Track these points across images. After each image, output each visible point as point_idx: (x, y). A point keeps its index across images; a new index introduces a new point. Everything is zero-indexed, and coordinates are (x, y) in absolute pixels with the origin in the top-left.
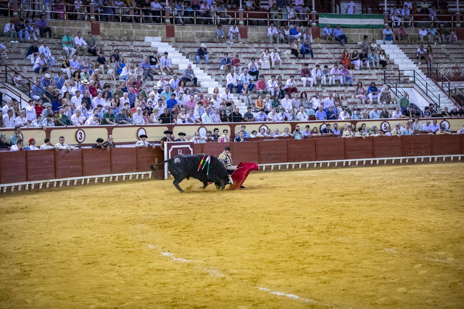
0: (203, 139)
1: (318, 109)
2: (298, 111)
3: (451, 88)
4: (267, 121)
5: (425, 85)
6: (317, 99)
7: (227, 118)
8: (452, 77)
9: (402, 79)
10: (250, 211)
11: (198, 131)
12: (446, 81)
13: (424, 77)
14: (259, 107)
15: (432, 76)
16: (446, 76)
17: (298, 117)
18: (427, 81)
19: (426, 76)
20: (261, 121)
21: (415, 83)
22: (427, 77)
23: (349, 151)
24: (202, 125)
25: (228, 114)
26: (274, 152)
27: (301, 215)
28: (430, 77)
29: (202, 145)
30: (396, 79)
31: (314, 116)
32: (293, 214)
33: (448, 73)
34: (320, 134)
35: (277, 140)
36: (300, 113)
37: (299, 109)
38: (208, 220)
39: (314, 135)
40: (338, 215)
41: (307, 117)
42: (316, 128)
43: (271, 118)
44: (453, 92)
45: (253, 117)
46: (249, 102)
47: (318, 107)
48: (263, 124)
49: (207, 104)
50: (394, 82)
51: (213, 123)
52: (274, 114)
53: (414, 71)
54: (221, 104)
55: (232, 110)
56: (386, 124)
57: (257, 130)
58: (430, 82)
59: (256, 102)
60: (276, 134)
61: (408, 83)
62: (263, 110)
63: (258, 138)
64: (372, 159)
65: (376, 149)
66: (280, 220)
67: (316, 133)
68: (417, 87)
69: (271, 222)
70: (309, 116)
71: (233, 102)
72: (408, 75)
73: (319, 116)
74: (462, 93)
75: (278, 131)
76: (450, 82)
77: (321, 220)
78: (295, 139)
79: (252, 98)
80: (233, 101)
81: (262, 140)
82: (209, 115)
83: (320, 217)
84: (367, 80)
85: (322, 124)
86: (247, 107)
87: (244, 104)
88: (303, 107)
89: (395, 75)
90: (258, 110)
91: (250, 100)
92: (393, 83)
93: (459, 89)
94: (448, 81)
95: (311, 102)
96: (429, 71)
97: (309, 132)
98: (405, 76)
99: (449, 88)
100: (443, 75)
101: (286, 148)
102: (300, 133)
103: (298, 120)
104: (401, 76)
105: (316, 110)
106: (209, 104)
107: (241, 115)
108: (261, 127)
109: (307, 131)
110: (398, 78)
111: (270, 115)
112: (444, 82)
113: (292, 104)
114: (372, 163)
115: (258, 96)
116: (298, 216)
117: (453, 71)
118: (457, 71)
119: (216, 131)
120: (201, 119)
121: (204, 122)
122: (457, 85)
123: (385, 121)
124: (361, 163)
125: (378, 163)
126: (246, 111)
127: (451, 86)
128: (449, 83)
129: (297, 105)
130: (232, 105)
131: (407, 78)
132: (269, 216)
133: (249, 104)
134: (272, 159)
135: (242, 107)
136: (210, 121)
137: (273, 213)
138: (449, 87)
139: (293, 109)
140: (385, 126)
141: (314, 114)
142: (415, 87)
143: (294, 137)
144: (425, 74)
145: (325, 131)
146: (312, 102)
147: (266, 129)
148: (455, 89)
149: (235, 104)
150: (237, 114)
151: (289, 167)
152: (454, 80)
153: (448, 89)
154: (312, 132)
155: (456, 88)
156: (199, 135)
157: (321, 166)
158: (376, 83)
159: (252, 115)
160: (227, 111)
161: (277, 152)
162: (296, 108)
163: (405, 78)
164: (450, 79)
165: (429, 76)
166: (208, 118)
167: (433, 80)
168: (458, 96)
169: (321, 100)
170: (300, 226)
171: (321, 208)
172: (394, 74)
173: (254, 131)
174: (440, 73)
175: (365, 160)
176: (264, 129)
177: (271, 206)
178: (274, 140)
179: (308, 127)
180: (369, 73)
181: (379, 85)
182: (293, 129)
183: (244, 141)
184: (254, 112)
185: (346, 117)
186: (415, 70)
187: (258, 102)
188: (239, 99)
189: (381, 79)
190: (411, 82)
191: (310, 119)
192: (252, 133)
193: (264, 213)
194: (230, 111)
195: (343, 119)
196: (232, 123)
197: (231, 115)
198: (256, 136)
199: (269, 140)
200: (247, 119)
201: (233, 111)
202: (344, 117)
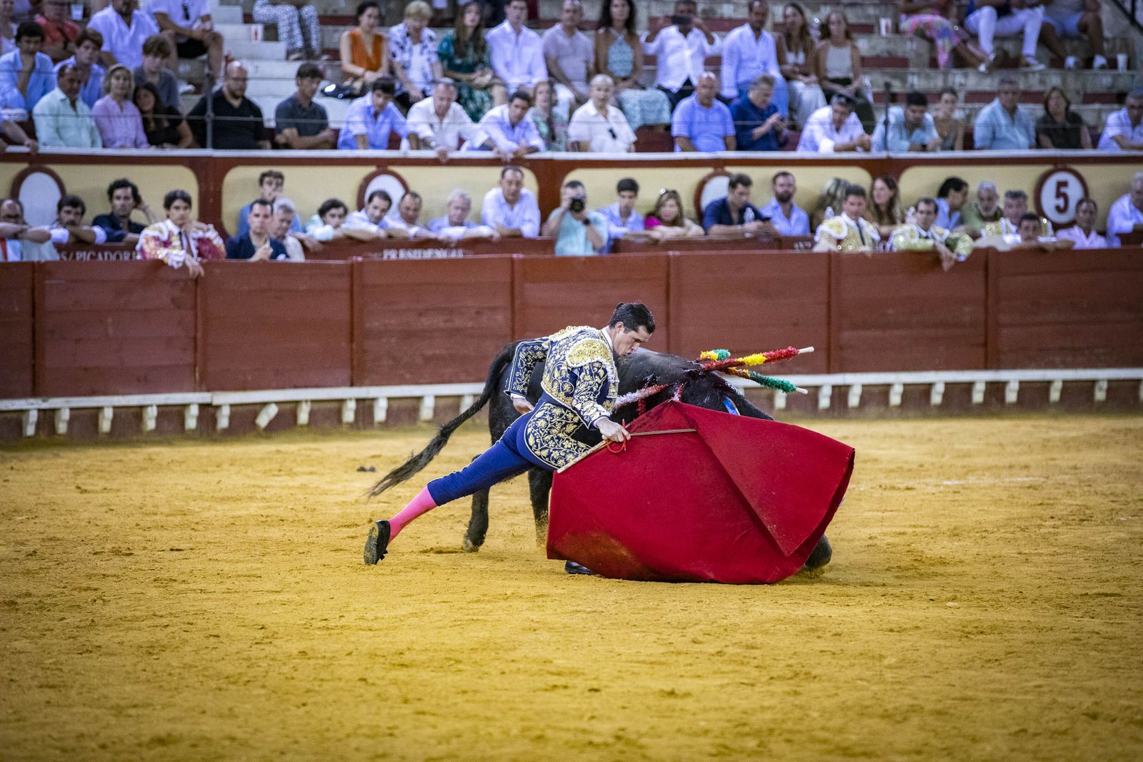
0: (43, 238)
1: (687, 89)
2: (580, 101)
4: (405, 150)
6: (685, 32)
7: (179, 122)
10: (294, 647)
11: (14, 193)
14: (359, 70)
17: (575, 131)
20: (374, 146)
23: (855, 327)
24: (39, 162)
25: (186, 105)
26: (438, 321)
27: (575, 673)
29: (36, 270)
31: (668, 128)
32: (535, 668)
34: (694, 230)
35: (457, 254)
36: (589, 108)
37: (582, 88)
38: (51, 694)
39: (663, 232)
40: (780, 678)
41: (627, 134)
42: (673, 194)
43: (425, 132)
45: (324, 126)
46: (307, 39)
47: (688, 82)
48: (383, 166)
49: (67, 41)
51: (99, 150)
52: (448, 107)
54: (148, 49)
55: (212, 80)
56: (1063, 184)
57: (349, 199)
59: (343, 39)
60: (454, 224)
62: (385, 87)
63: (350, 243)
64: (980, 378)
65: (1004, 318)
66: (460, 699)
67: (676, 222)
69: (407, 710)
70: (638, 132)
71: (217, 38)
73: (696, 130)
75: (465, 207)
77: (689, 704)
78: (558, 254)
79: (325, 20)
80: (218, 28)
81: (375, 256)
82: (81, 105)
83: (682, 686)
85: (711, 176)
86: (294, 67)
87: (280, 47)
88: (611, 74)
90: (358, 85)
91: (314, 28)
95: (652, 48)
97: (637, 215)
101: (502, 300)
102: (587, 222)
103: (578, 146)
105: (675, 98)
106: (79, 44)
107: (257, 112)
108: (368, 180)
109: (626, 212)
111: (419, 119)
113: (546, 57)
114: (978, 397)
115: (361, 10)
116: (560, 681)
119: (119, 192)
120: (29, 127)
121: (47, 142)
123: (1059, 164)
124: (917, 399)
125: (1011, 396)
126: (290, 89)
129: (574, 66)
130: (213, 51)
132: (402, 674)
133: (308, 52)
134: (428, 359)
135: (269, 68)
136: (85, 137)
137: (423, 657)
139: (551, 84)
140: (1059, 194)
141: (665, 117)
143: (546, 244)
145: (722, 212)
146: (661, 49)
147: (396, 191)
149: (227, 49)
150: (236, 103)
154: (652, 218)
156: (16, 217)
159: (321, 114)
160: (184, 87)
161: (458, 322)
162: (567, 82)
166: (70, 121)
169: (711, 41)
170: (569, 736)
171: (690, 636)
173: (334, 204)
175: (939, 379)
176: (386, 197)
177: (414, 620)
178: (441, 254)
179: (629, 187)
182: (548, 202)
183: (274, 256)
184: (333, 95)
185: (843, 139)
187: (355, 40)
188: (248, 19)
191: (639, 146)
192: (322, 212)
193: (373, 655)
194: (198, 88)
195: (826, 147)
196: (209, 152)
197: (200, 109)
198: (339, 233)
199: (415, 255)
200: (289, 133)
201: (216, 88)
202: (831, 138)
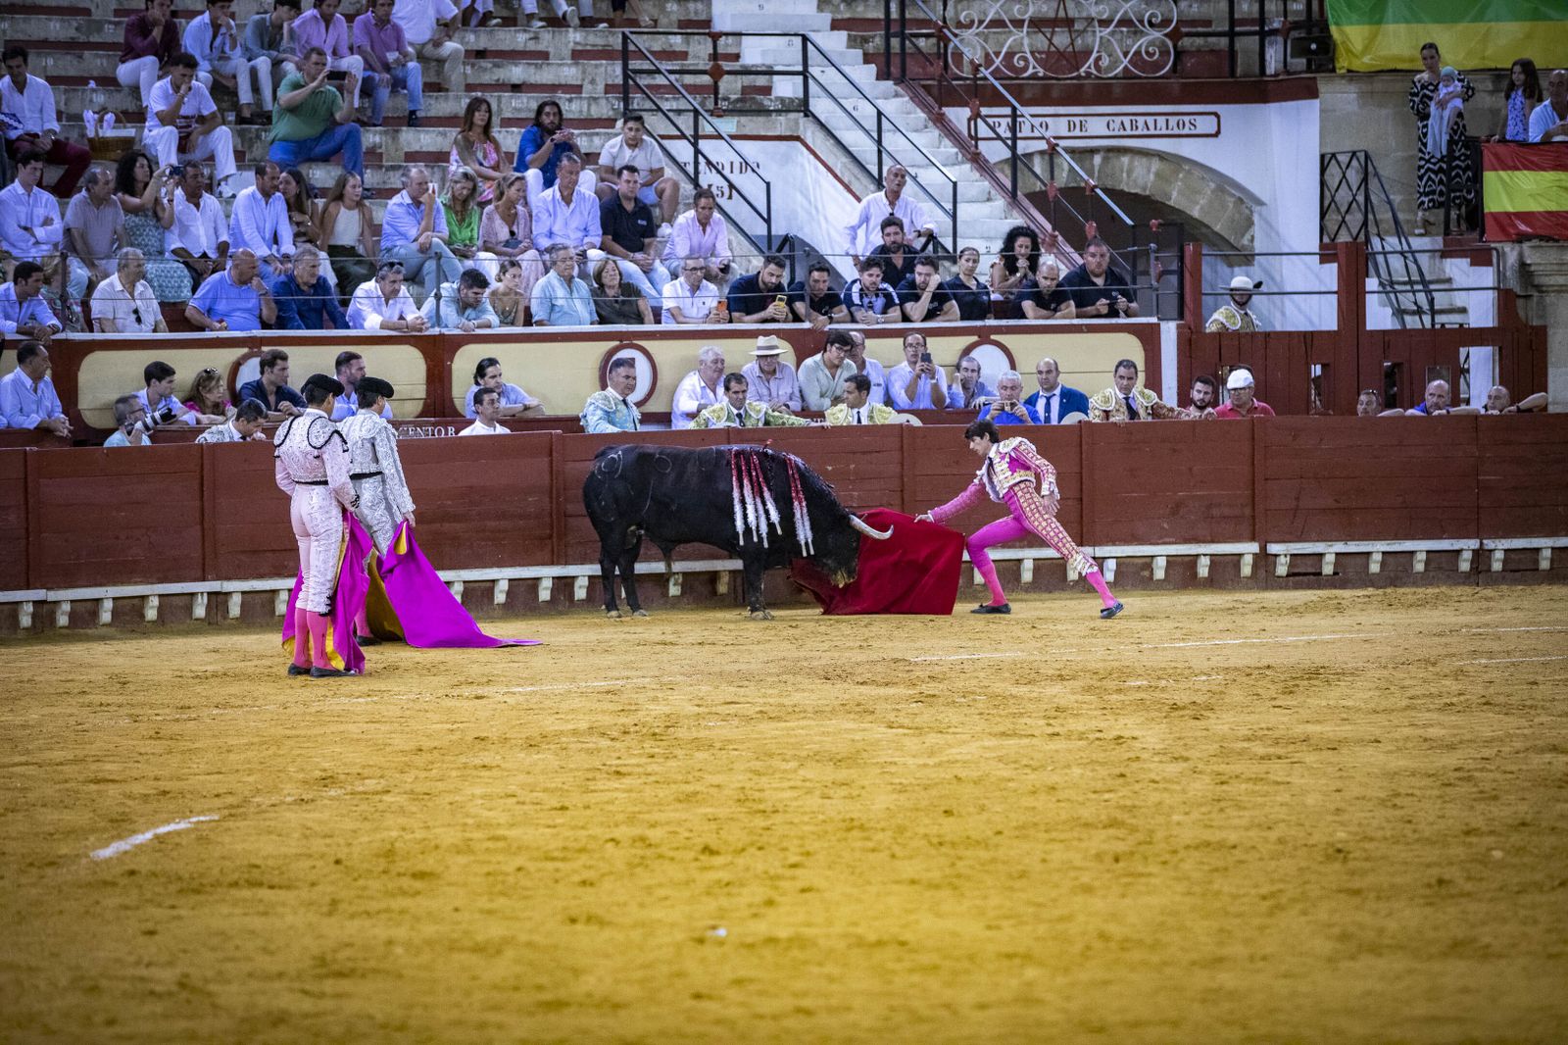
3: (1022, 147)
5: (871, 125)
8: (1034, 77)
9: (730, 86)
12: (998, 100)
13: (866, 74)
15: (913, 68)
16: (997, 74)
18: (880, 103)
19: (873, 68)
21: (808, 113)
22: (883, 75)
28: (900, 80)
30: (693, 89)
33: (1010, 55)
41: (152, 312)
44: (1038, 169)
50: (683, 105)
53: (805, 39)
58: (899, 106)
61: (767, 112)
64: (547, 573)
68: (820, 135)
72: (769, 61)
74: (1091, 174)
76: (1021, 110)
84: (516, 88)
85: (245, 358)
89: (690, 63)
92: (679, 112)
93: (1071, 151)
94: (1007, 103)
96: (895, 42)
98: (746, 72)
99: (1013, 148)
100: (976, 68)
101: (16, 498)
104: (727, 66)
110: (706, 79)
112: (984, 111)
114: (544, 594)
117: (1041, 42)
118: (1061, 39)
122: (1059, 127)
123: (626, 340)
125: (580, 592)
127: (1025, 131)
128: (1014, 116)
131: (761, 81)
138: (1015, 139)
142: (811, 133)
144: (867, 59)
148: (1051, 153)
151: (34, 616)
152: (1044, 95)
153: (1007, 154)
155: (1053, 148)
157: (235, 610)
158: (572, 108)
163: (748, 80)
164: (1018, 92)
165: (895, 70)
167: (916, 99)
168: (1066, 191)
172: (684, 55)
174: (958, 56)
175: (503, 576)
180: (532, 46)
181: (588, 123)
186: (812, 36)
189: (601, 87)
190: (787, 107)
202: (380, 313)
